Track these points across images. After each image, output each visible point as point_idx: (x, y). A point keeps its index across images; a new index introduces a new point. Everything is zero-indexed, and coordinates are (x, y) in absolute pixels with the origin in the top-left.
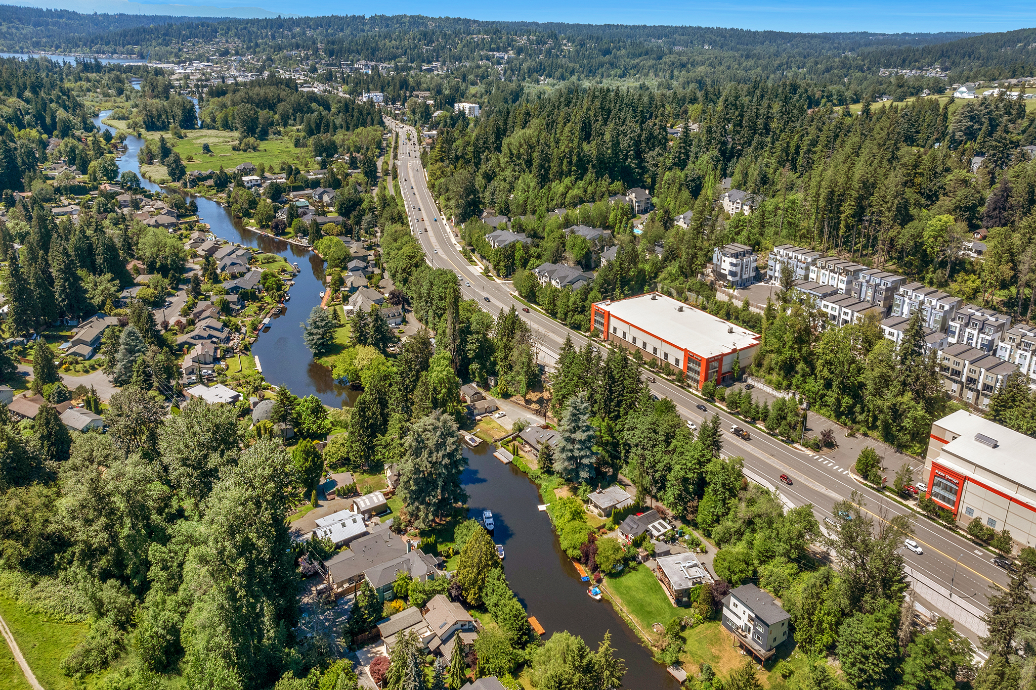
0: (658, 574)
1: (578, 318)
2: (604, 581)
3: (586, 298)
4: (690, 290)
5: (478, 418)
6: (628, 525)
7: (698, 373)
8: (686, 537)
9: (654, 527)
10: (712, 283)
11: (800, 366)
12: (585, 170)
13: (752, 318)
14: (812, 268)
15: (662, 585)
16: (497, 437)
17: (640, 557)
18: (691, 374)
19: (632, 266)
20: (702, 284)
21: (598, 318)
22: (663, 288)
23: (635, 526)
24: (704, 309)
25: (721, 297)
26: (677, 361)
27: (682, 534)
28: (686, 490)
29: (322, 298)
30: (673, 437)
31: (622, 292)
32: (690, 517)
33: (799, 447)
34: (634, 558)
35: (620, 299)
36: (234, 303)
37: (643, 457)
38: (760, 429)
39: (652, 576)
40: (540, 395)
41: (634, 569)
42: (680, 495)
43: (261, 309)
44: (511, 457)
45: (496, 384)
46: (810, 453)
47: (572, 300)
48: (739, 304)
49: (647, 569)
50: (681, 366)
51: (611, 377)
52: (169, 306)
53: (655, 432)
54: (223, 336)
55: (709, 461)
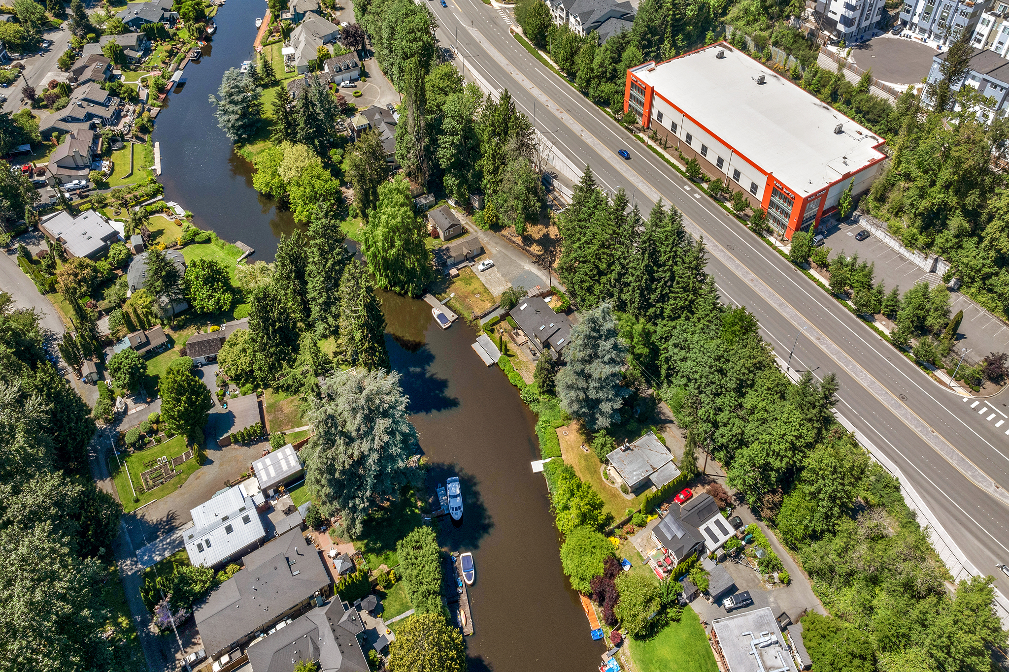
1: (607, 88)
2: (627, 643)
3: (620, 56)
4: (776, 44)
5: (453, 272)
6: (668, 528)
7: (787, 215)
9: (708, 529)
10: (812, 34)
11: (956, 222)
13: (874, 107)
14: (984, 15)
15: (718, 660)
16: (478, 312)
17: (684, 595)
18: (773, 211)
20: (798, 37)
21: (635, 93)
22: (734, 35)
23: (680, 534)
24: (795, 78)
25: (825, 62)
26: (754, 187)
29: (259, 28)
31: (674, 44)
33: (946, 379)
35: (669, 59)
36: (132, 48)
38: (881, 334)
39: (701, 636)
40: (545, 231)
41: (674, 619)
43: (171, 54)
44: (498, 356)
45: (482, 208)
46: (962, 393)
47: (597, 60)
48: (853, 79)
49: (694, 617)
50: (760, 195)
51: (654, 255)
52: (47, 50)
54: (107, 113)
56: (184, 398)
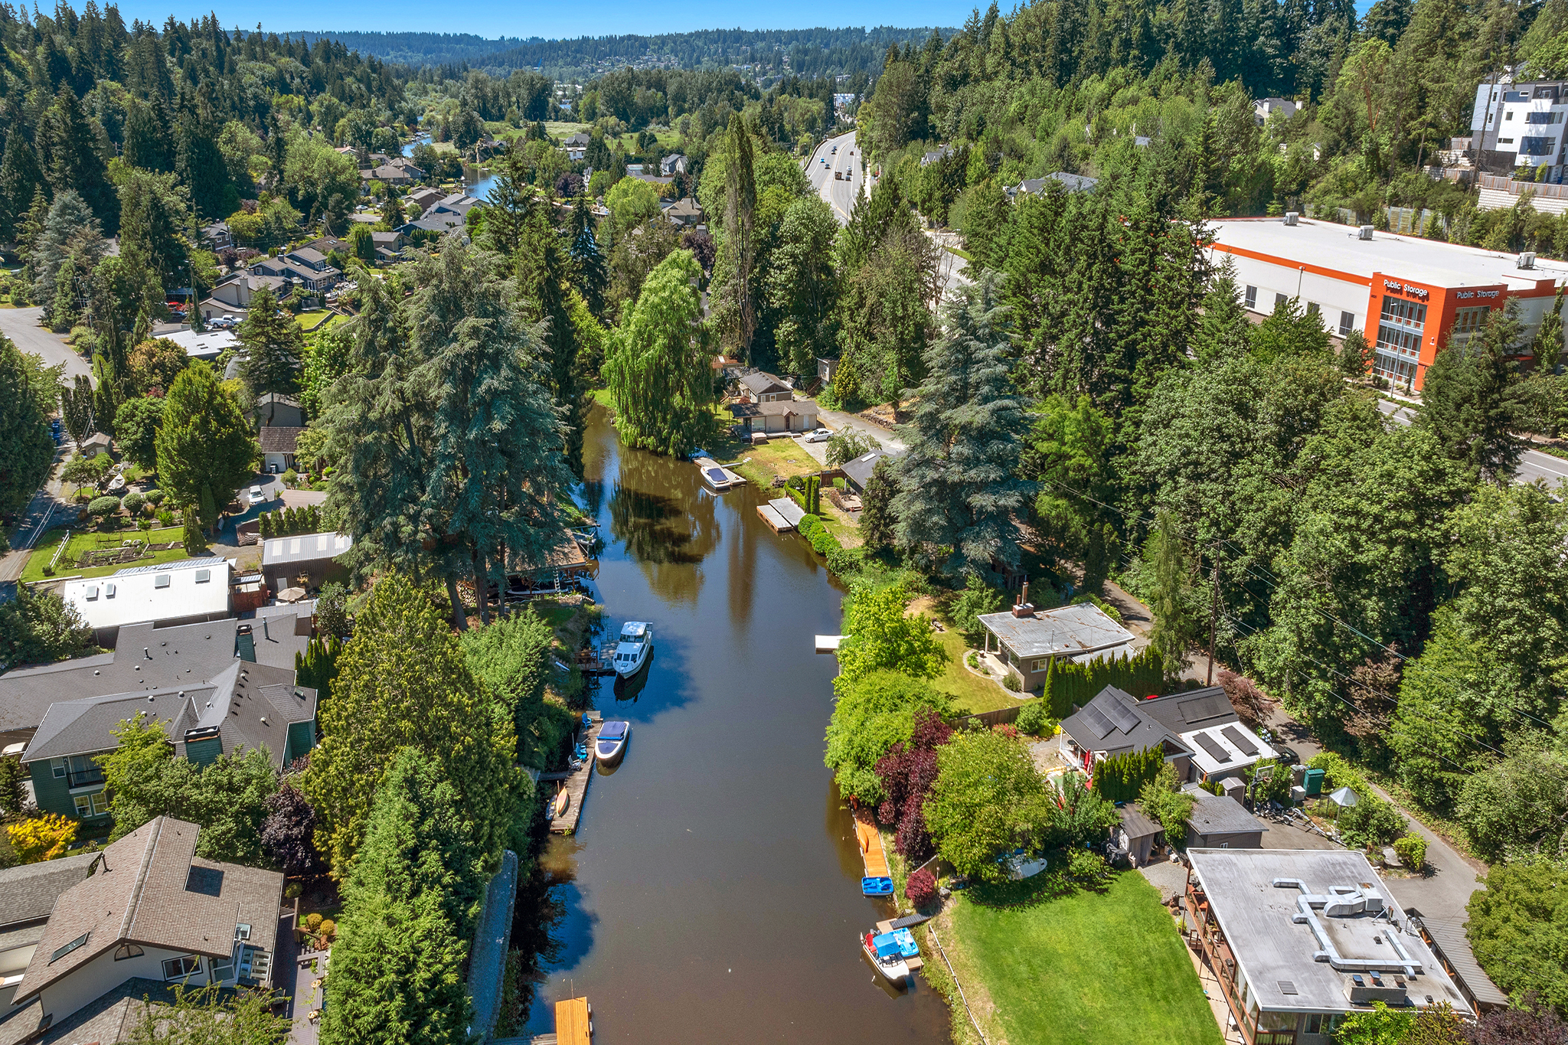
0: (1191, 920)
2: (949, 907)
4: (1396, 202)
5: (760, 437)
6: (1099, 717)
7: (1415, 343)
8: (1339, 797)
9: (1203, 740)
10: (1466, 179)
12: (1160, 54)
15: (1204, 972)
16: (782, 477)
17: (1124, 841)
18: (1388, 351)
19: (1237, 147)
20: (1434, 186)
22: (1319, 204)
23: (1125, 725)
24: (1436, 235)
25: (1492, 201)
26: (1347, 322)
27: (1320, 786)
28: (1352, 613)
30: (1313, 426)
32: (1360, 725)
34: (1098, 839)
37: (1193, 508)
39: (1161, 925)
41: (1090, 882)
42: (1323, 633)
44: (799, 517)
49: (1150, 893)
53: (1244, 410)
55: (1459, 497)
56: (195, 419)
